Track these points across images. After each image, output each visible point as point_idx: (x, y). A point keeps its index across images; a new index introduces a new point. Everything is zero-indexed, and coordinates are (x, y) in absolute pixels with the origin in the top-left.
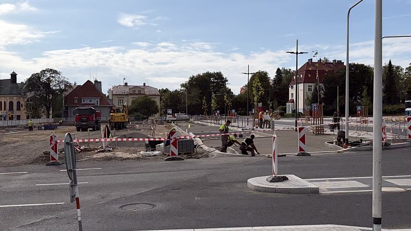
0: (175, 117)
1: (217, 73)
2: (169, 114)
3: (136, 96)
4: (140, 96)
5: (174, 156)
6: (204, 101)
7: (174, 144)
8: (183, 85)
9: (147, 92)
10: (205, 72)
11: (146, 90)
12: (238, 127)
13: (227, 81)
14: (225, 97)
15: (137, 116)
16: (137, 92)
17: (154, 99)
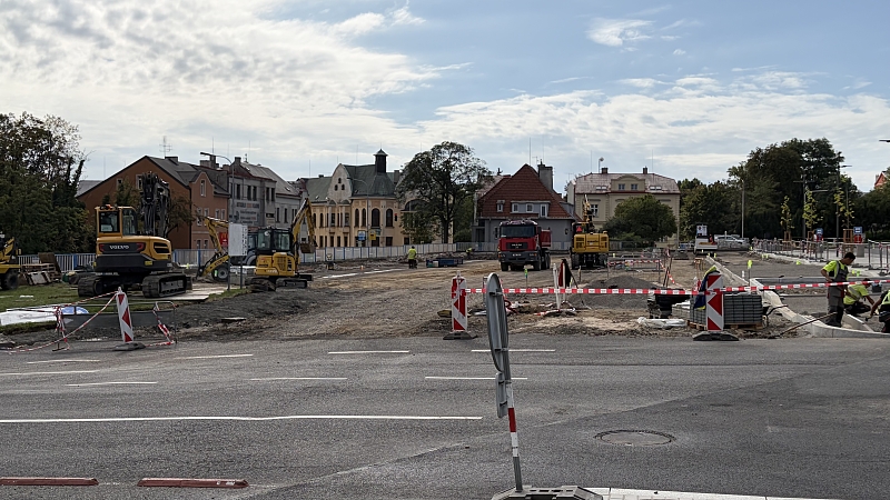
0: (715, 243)
1: (818, 141)
2: (701, 236)
3: (626, 197)
4: (634, 196)
5: (715, 331)
6: (785, 207)
7: (716, 303)
8: (733, 171)
9: (650, 187)
10: (788, 140)
11: (648, 183)
12: (870, 268)
13: (841, 159)
14: (837, 197)
15: (628, 239)
16: (628, 188)
17: (666, 203)
